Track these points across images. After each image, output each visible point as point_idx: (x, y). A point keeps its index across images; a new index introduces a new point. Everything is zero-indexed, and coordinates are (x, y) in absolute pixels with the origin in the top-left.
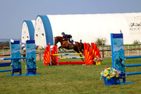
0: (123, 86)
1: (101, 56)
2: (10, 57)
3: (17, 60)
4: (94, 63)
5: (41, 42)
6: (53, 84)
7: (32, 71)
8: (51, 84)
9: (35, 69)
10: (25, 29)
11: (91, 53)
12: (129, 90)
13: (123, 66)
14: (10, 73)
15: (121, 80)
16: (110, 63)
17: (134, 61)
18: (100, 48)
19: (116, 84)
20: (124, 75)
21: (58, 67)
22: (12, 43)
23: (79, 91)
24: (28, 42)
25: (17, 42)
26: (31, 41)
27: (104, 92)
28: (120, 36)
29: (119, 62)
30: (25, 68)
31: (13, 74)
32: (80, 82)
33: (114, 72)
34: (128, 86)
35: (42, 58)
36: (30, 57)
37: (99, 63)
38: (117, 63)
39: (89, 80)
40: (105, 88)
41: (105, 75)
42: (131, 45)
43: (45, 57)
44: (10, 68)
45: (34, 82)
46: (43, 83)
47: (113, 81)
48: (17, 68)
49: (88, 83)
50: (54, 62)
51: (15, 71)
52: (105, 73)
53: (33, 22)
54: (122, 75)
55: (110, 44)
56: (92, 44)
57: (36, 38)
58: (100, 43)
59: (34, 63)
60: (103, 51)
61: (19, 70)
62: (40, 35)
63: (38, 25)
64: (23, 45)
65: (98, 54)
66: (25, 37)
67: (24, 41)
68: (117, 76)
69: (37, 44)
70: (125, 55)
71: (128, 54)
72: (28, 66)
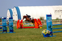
0: (51, 37)
1: (42, 24)
2: (2, 25)
3: (5, 26)
4: (39, 28)
5: (15, 18)
6: (21, 36)
7: (12, 31)
8: (20, 37)
9: (13, 30)
10: (9, 12)
11: (38, 23)
12: (54, 39)
13: (51, 29)
14: (2, 32)
15: (51, 35)
16: (46, 28)
17: (56, 27)
18: (42, 21)
19: (49, 36)
20: (52, 33)
21: (23, 29)
22: (3, 19)
23: (32, 40)
24: (10, 18)
25: (5, 18)
26: (11, 18)
27: (43, 40)
28: (50, 16)
29: (50, 27)
30: (8, 30)
31: (3, 32)
32: (33, 36)
33: (48, 31)
34: (54, 37)
35: (16, 25)
36: (11, 25)
37: (41, 28)
38: (49, 28)
39: (36, 35)
40: (44, 38)
41: (44, 33)
42: (55, 20)
43: (17, 25)
44: (2, 30)
45: (12, 36)
46: (16, 36)
47: (47, 35)
48: (5, 29)
49: (36, 36)
50: (21, 27)
51: (4, 31)
52: (44, 32)
53: (12, 9)
54: (51, 33)
55: (46, 19)
56: (38, 19)
57: (13, 17)
58: (41, 19)
59: (13, 27)
60: (43, 22)
61: (6, 31)
62: (15, 15)
63: (14, 11)
64: (8, 20)
65: (41, 23)
66: (8, 16)
67: (8, 18)
68: (49, 33)
69: (14, 19)
70: (53, 24)
71: (54, 24)
72: (10, 29)
